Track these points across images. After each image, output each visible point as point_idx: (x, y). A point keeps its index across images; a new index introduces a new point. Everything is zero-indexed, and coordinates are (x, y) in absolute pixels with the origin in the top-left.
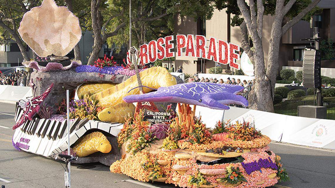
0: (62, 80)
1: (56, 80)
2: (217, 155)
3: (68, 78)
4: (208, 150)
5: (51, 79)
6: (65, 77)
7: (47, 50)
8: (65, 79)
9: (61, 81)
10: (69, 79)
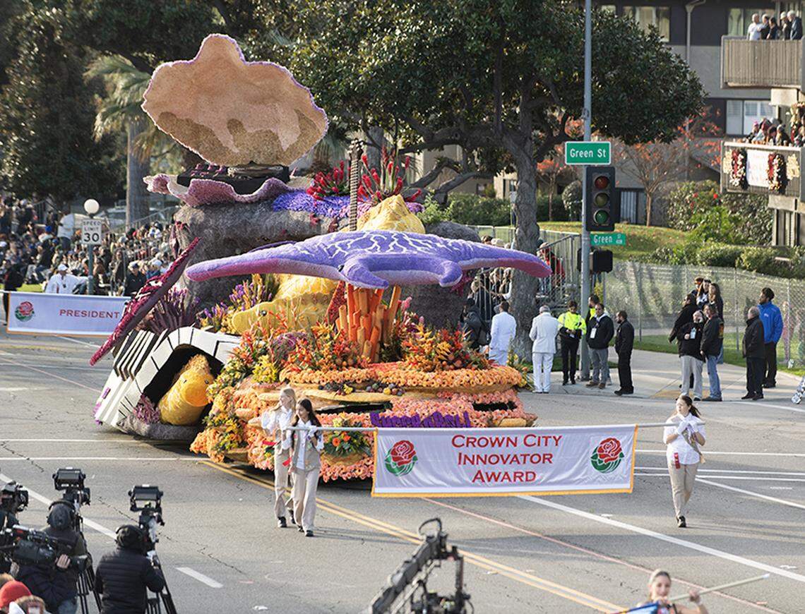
0: (230, 229)
1: (216, 229)
2: (332, 396)
3: (245, 225)
4: (323, 384)
5: (206, 228)
6: (238, 222)
7: (237, 147)
8: (238, 227)
9: (227, 234)
10: (249, 229)
